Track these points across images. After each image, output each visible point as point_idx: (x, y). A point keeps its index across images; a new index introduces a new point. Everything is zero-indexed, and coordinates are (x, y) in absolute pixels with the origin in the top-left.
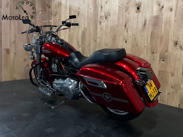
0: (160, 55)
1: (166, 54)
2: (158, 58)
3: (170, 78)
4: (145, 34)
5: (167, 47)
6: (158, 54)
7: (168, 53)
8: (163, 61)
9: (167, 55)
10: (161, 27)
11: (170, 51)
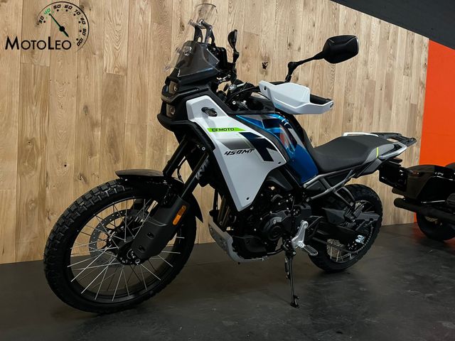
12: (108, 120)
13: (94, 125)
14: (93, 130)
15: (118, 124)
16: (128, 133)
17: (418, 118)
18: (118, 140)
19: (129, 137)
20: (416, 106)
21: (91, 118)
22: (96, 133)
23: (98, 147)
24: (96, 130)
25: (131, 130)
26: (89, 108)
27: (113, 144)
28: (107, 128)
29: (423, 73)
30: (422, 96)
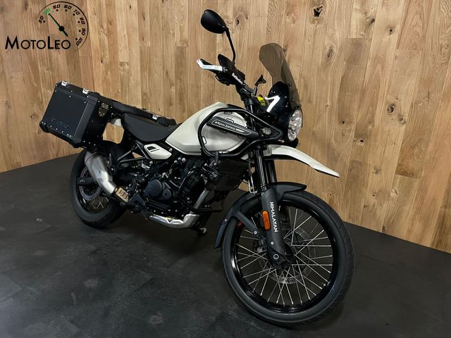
0: (356, 128)
1: (370, 127)
2: (352, 134)
3: (371, 177)
4: (329, 79)
5: (373, 115)
6: (353, 127)
7: (373, 126)
8: (362, 141)
9: (371, 131)
10: (365, 67)
11: (377, 122)
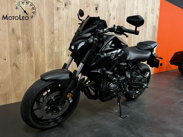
12: (25, 36)
13: (18, 38)
14: (18, 41)
15: (30, 37)
16: (36, 42)
17: (156, 31)
18: (31, 45)
19: (36, 44)
20: (155, 26)
21: (16, 35)
22: (19, 43)
23: (21, 50)
24: (19, 41)
25: (37, 40)
26: (15, 30)
27: (29, 48)
28: (25, 39)
29: (158, 12)
30: (158, 22)
